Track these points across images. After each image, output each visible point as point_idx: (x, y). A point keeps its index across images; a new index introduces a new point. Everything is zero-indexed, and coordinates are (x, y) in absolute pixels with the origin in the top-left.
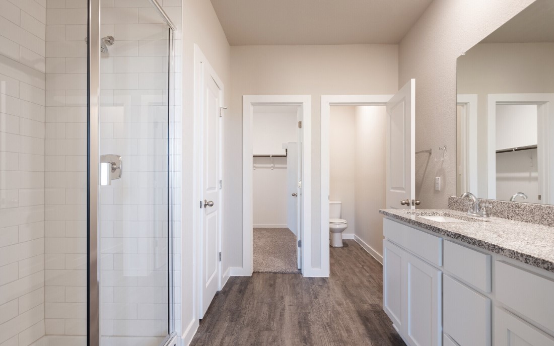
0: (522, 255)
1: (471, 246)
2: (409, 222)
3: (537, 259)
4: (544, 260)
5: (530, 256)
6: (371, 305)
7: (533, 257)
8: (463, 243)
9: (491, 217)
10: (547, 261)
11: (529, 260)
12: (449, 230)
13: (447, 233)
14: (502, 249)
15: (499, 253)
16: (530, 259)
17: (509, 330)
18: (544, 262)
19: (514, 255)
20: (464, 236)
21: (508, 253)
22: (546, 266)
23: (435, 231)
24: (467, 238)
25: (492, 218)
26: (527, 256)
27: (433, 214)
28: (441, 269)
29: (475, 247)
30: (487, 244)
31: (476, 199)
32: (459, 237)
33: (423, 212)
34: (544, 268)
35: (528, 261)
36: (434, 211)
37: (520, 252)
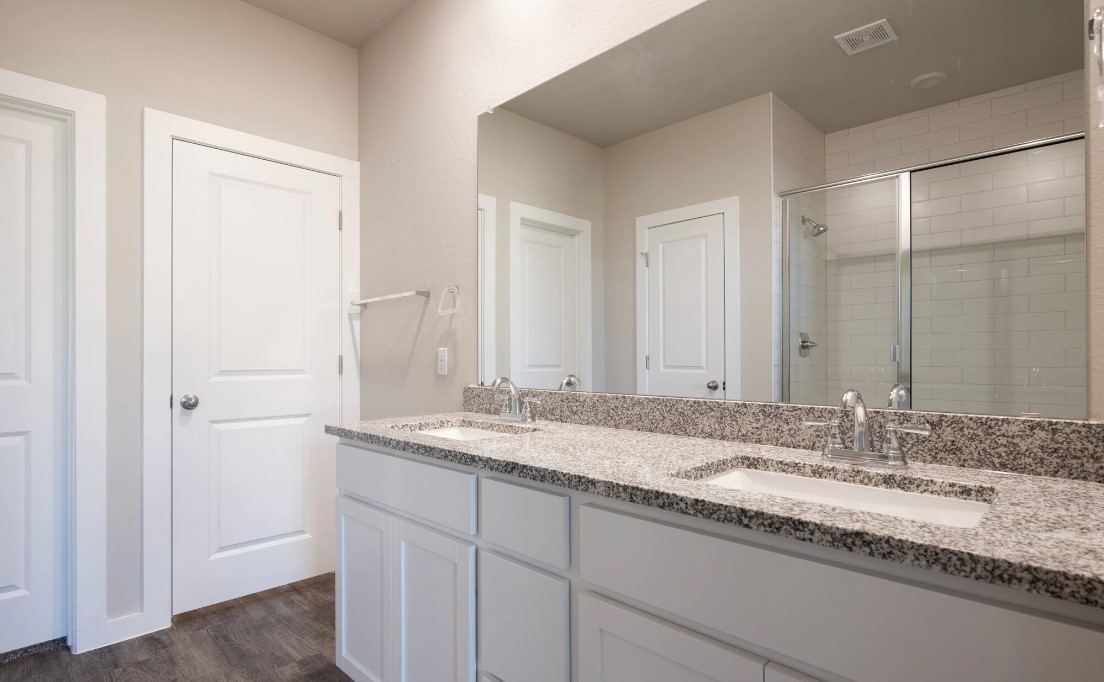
0: (625, 488)
1: (538, 484)
2: (404, 449)
3: (647, 492)
4: (657, 492)
5: (637, 488)
6: (302, 663)
7: (641, 490)
8: (522, 480)
9: (537, 422)
10: (663, 493)
11: (635, 495)
12: (493, 457)
13: (490, 464)
14: (593, 482)
15: (587, 490)
16: (638, 493)
17: (601, 630)
18: (658, 494)
19: (613, 490)
20: (525, 466)
21: (602, 488)
22: (660, 501)
23: (465, 463)
24: (531, 468)
25: (541, 423)
26: (633, 488)
27: (442, 424)
28: (475, 540)
29: (546, 485)
30: (567, 476)
31: (515, 388)
32: (513, 468)
33: (423, 423)
34: (659, 506)
35: (635, 498)
36: (441, 417)
37: (621, 483)
